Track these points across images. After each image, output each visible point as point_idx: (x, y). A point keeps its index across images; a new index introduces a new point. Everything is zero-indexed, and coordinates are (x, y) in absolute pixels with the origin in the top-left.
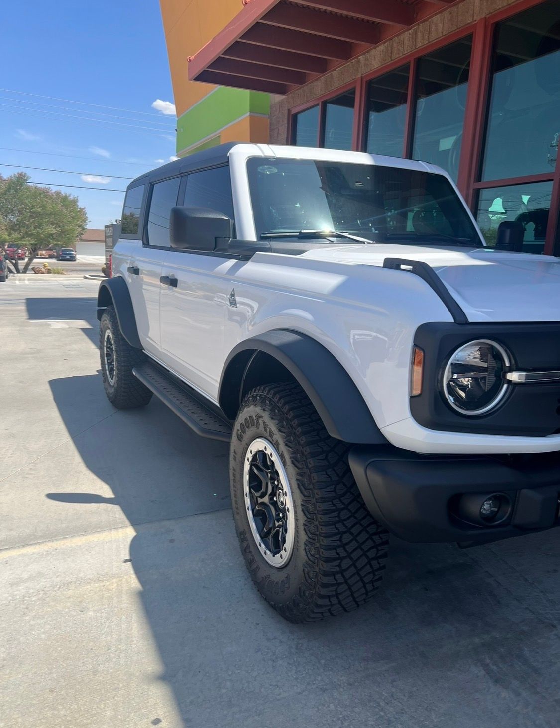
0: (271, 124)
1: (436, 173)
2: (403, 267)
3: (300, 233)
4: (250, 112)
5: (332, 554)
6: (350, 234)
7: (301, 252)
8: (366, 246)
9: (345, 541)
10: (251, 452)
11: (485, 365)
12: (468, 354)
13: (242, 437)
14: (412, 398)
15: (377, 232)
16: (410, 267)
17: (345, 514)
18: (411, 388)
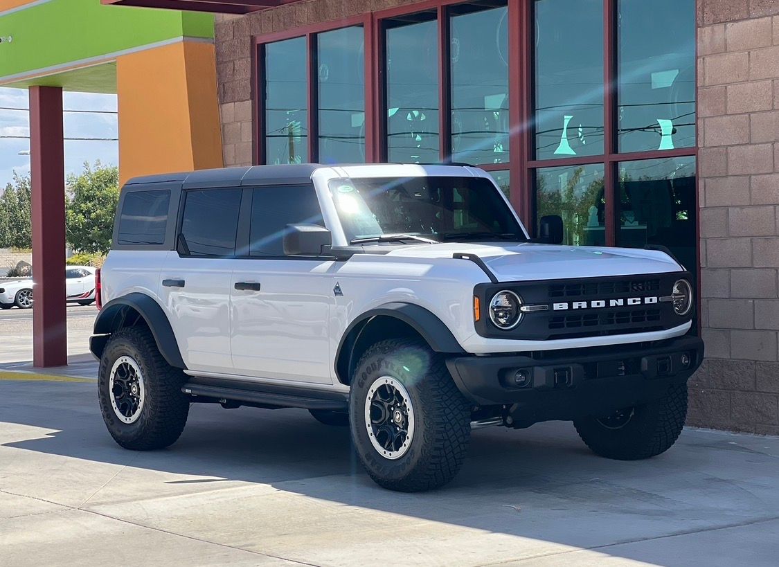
0: (217, 53)
1: (480, 176)
2: (463, 257)
3: (380, 238)
4: (184, 36)
5: (440, 420)
6: (417, 236)
7: (387, 252)
8: (432, 245)
9: (447, 413)
10: (372, 391)
11: (510, 305)
12: (501, 300)
13: (363, 383)
14: (476, 322)
15: (436, 233)
16: (468, 258)
17: (445, 397)
18: (475, 317)
